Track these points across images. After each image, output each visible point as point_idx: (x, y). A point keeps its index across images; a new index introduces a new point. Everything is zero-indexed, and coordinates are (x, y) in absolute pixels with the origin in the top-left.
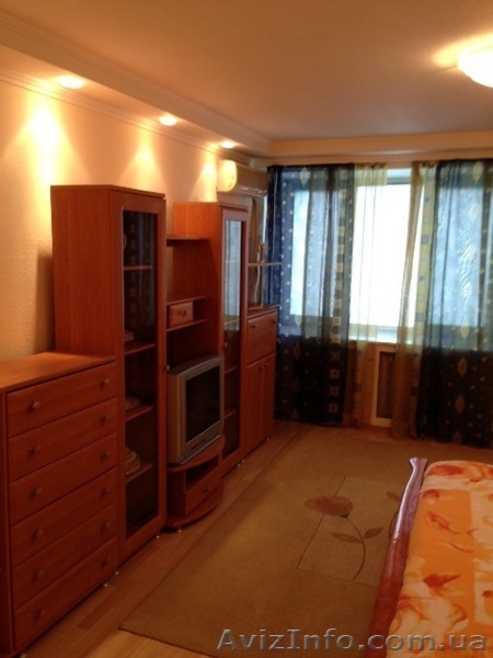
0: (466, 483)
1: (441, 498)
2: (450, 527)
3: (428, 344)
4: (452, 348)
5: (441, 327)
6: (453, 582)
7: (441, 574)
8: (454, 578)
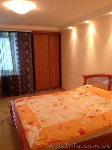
0: (25, 102)
1: (22, 107)
2: (27, 112)
3: (2, 75)
4: (8, 75)
5: (5, 71)
6: (34, 122)
7: (31, 121)
8: (34, 121)
